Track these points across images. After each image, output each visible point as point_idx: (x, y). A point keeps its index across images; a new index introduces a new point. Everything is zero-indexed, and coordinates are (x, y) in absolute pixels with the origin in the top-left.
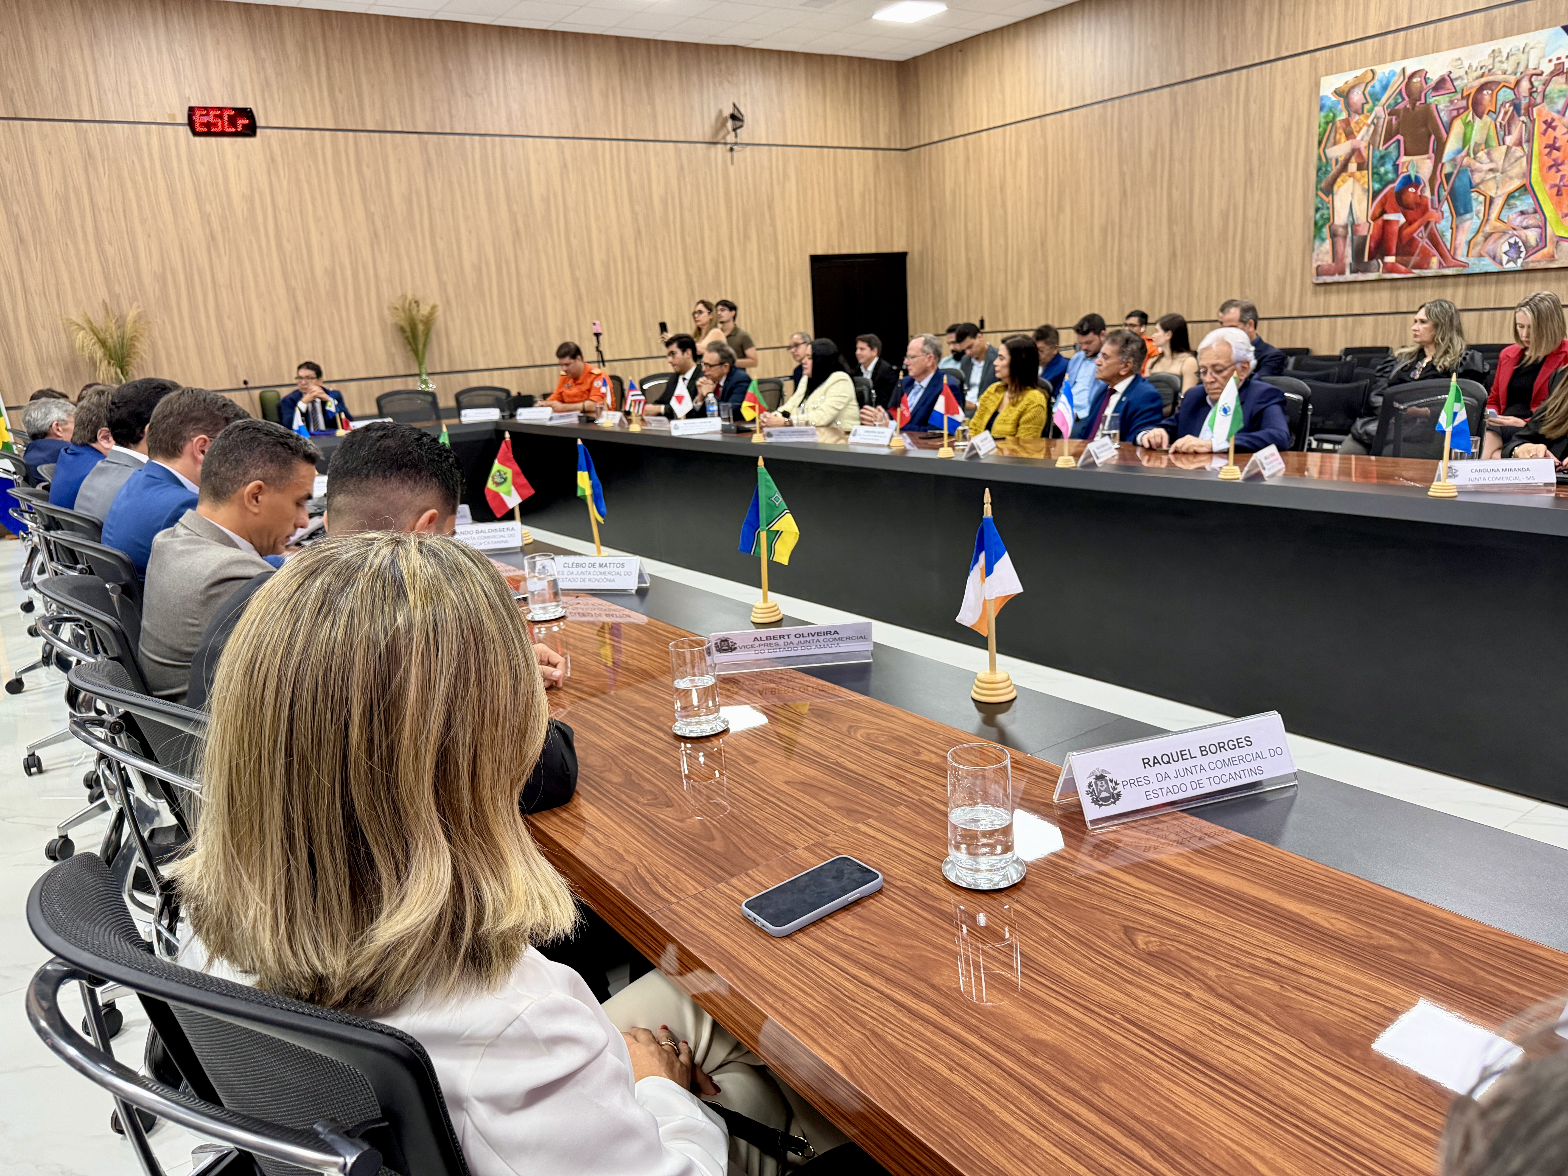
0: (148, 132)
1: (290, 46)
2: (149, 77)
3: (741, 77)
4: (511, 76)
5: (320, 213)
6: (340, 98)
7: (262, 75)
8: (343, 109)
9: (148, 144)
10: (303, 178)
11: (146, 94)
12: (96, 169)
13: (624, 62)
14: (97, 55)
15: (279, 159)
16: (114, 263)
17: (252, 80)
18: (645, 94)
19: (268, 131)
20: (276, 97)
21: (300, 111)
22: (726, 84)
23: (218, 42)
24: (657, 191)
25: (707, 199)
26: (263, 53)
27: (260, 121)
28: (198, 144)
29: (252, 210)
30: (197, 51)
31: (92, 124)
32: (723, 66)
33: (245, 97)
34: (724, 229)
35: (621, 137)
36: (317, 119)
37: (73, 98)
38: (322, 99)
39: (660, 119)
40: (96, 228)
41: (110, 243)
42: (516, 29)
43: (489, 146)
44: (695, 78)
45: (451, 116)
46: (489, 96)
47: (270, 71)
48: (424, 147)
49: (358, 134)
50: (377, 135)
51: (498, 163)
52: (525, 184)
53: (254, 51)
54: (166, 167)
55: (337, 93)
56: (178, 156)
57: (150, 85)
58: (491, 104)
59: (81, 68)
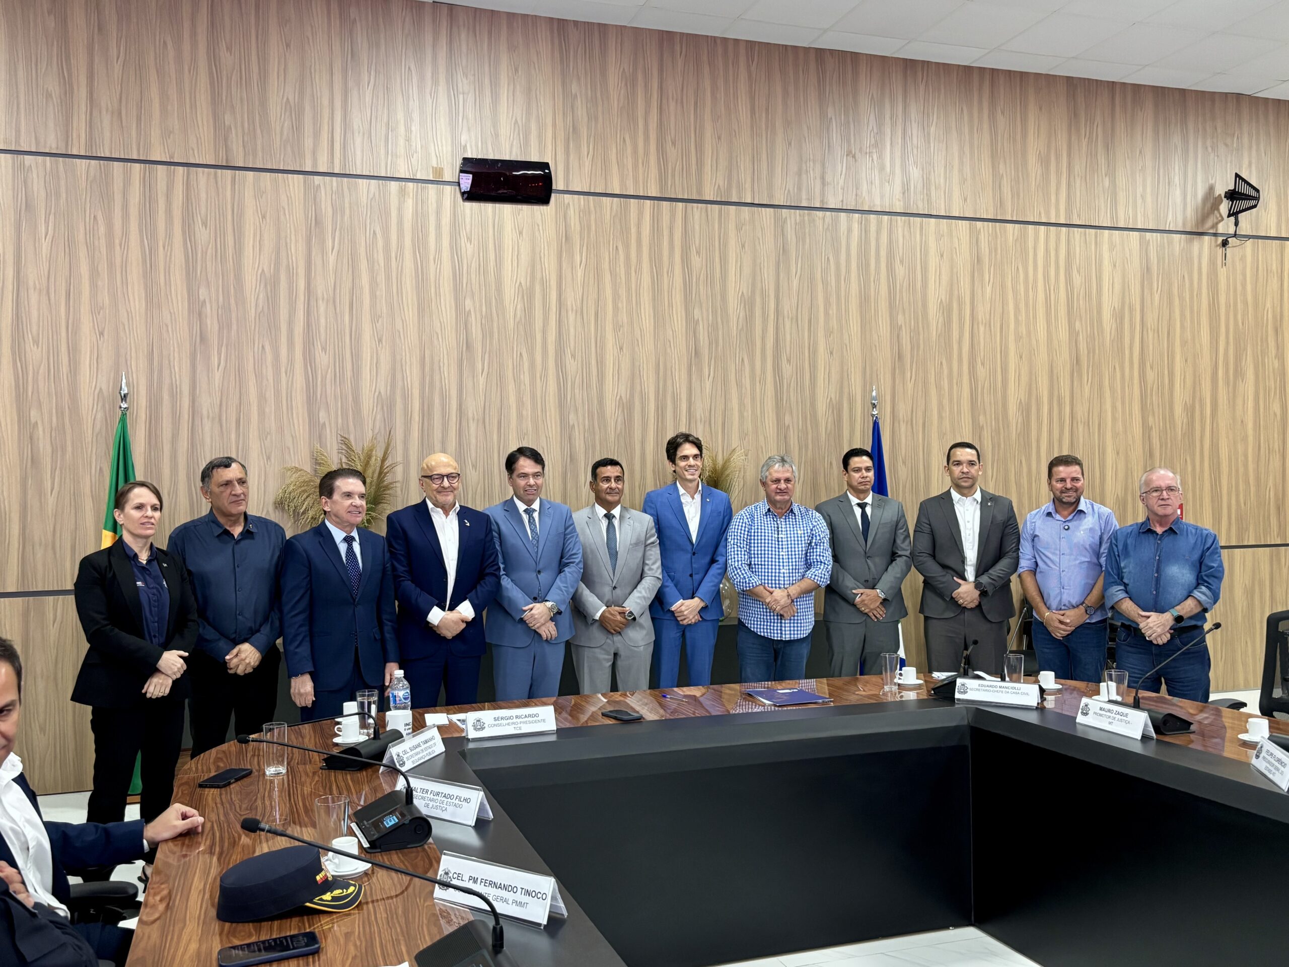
0: (402, 193)
1: (613, 78)
2: (416, 116)
3: (1246, 140)
4: (915, 130)
5: (624, 317)
6: (672, 153)
7: (570, 118)
8: (674, 170)
9: (400, 209)
10: (606, 266)
11: (408, 140)
12: (323, 242)
13: (1076, 115)
14: (351, 84)
15: (576, 238)
16: (324, 378)
17: (554, 125)
18: (1102, 159)
19: (567, 197)
20: (584, 149)
21: (615, 169)
22: (1222, 149)
23: (516, 70)
24: (1109, 303)
25: (1182, 315)
26: (574, 88)
27: (558, 183)
28: (468, 212)
29: (528, 311)
30: (487, 82)
31: (328, 178)
32: (1219, 124)
33: (542, 150)
34: (1205, 362)
35: (1062, 221)
36: (636, 181)
37: (308, 143)
38: (647, 153)
39: (1121, 196)
40: (308, 325)
41: (324, 349)
42: (926, 64)
43: (873, 228)
44: (1177, 140)
45: (824, 183)
46: (880, 157)
47: (581, 112)
48: (780, 227)
49: (690, 205)
50: (716, 207)
51: (883, 253)
52: (919, 284)
53: (564, 84)
54: (420, 243)
55: (669, 146)
56: (438, 227)
57: (415, 128)
58: (882, 168)
59: (326, 102)
